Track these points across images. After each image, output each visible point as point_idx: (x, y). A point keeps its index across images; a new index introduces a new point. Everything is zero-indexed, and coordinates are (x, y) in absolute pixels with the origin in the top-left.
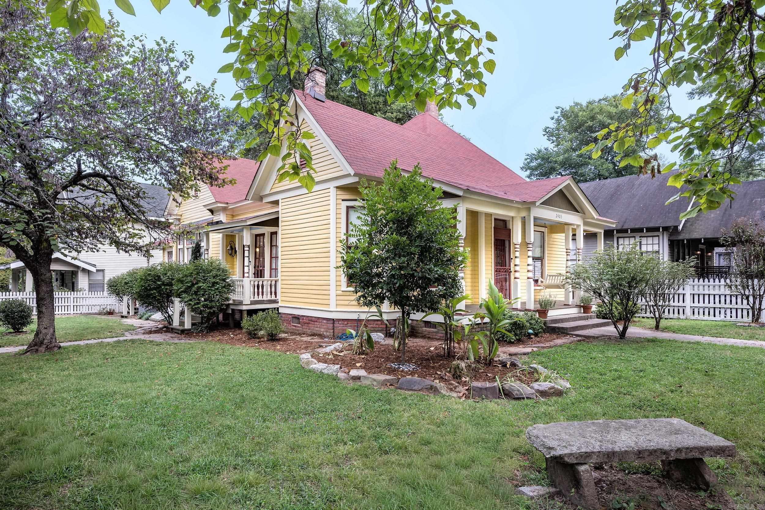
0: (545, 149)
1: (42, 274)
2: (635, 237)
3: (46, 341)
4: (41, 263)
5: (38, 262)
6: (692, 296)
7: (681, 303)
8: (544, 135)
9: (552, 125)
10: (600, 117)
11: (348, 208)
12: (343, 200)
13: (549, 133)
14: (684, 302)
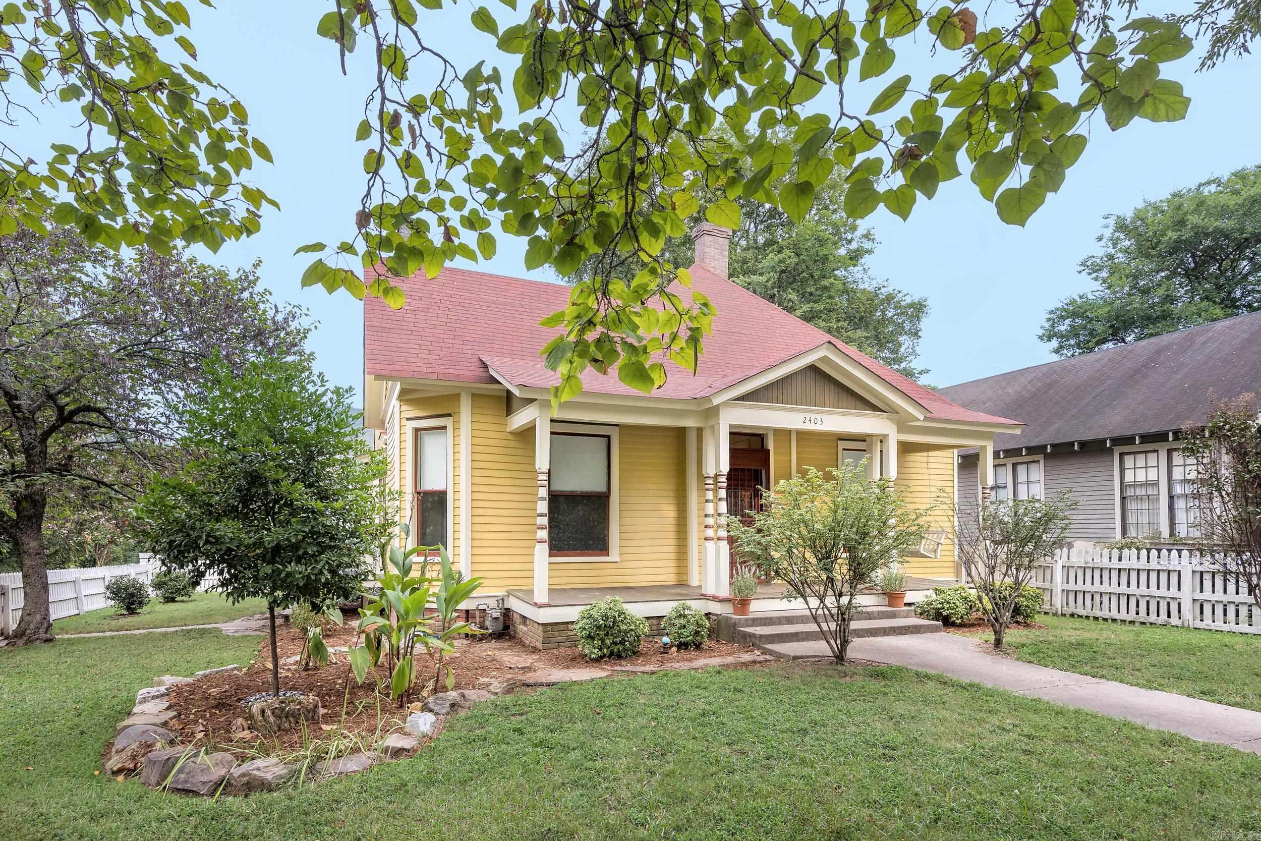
0: (1081, 297)
1: (23, 544)
2: (1157, 451)
3: (28, 631)
4: (21, 529)
5: (19, 528)
6: (1198, 576)
7: (1173, 592)
8: (1080, 272)
9: (1099, 251)
10: (1193, 219)
11: (417, 430)
12: (408, 419)
13: (1091, 267)
14: (1179, 589)
